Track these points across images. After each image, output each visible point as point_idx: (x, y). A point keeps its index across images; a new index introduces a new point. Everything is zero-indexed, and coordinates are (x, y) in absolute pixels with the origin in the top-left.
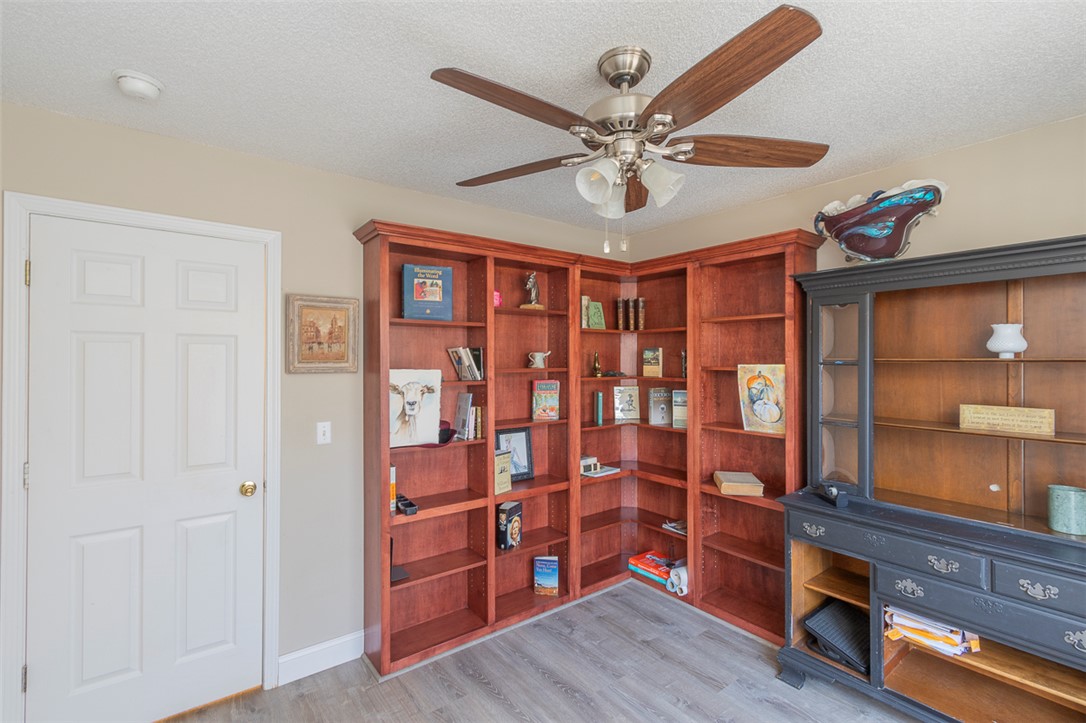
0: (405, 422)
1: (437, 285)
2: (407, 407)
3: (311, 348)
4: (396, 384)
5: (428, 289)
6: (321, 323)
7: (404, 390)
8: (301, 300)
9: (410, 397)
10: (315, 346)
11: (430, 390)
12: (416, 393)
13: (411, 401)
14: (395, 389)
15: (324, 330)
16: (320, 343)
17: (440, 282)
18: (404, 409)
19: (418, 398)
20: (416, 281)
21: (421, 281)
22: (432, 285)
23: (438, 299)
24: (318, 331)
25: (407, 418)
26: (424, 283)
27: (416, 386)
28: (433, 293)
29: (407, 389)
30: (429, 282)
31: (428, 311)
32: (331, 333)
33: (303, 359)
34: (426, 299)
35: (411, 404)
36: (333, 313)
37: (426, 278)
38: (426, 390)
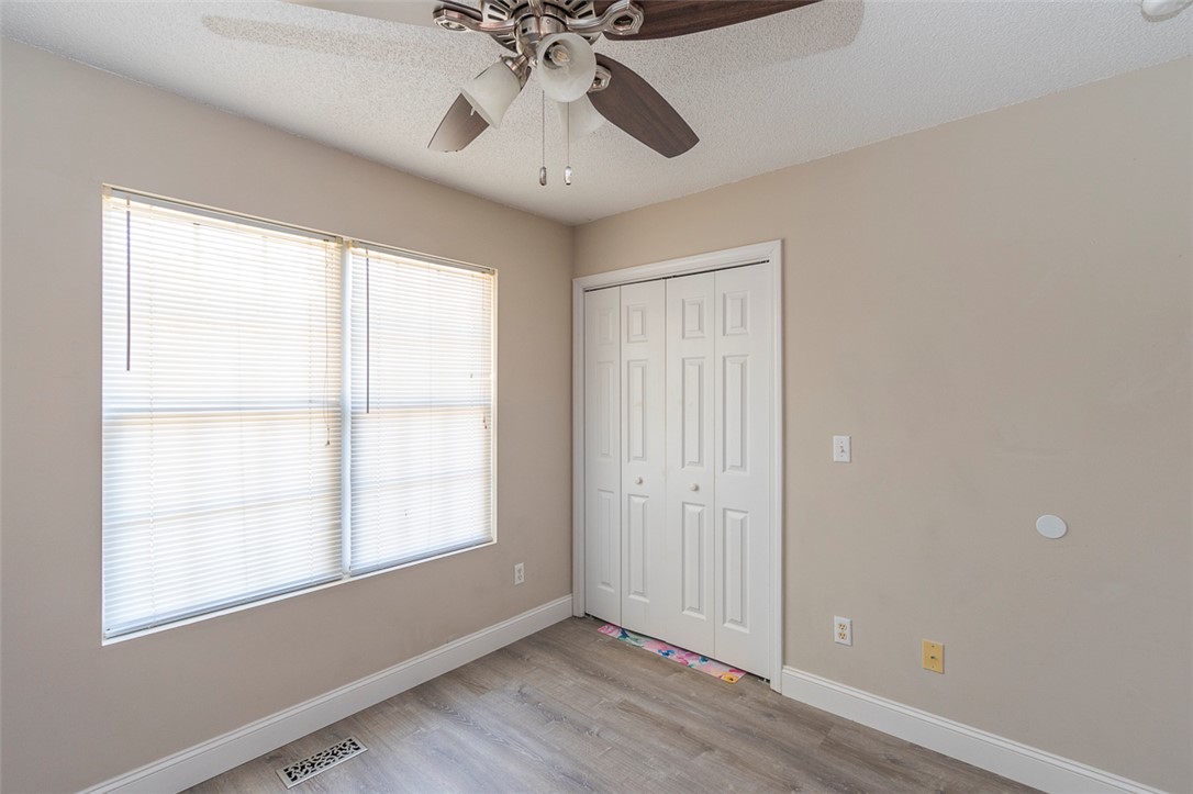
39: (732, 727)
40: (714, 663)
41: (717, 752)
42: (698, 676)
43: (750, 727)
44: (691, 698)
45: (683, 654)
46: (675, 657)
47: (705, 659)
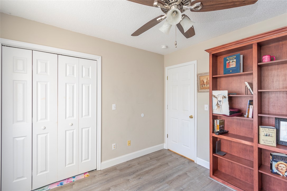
0: (218, 107)
1: (234, 61)
2: (219, 102)
3: (202, 86)
4: (215, 95)
5: (231, 63)
6: (204, 80)
7: (217, 97)
8: (200, 75)
9: (219, 99)
10: (203, 85)
11: (225, 97)
12: (221, 98)
13: (220, 100)
14: (214, 96)
15: (205, 81)
16: (204, 85)
17: (235, 60)
18: (218, 103)
19: (222, 99)
20: (227, 62)
21: (229, 61)
22: (232, 62)
23: (234, 66)
24: (204, 82)
25: (219, 106)
26: (230, 62)
27: (221, 96)
28: (232, 65)
29: (218, 97)
30: (231, 61)
31: (231, 71)
32: (207, 82)
33: (201, 89)
34: (230, 67)
35: (220, 101)
36: (207, 77)
37: (230, 60)
38: (224, 97)
39: (105, 182)
40: (78, 176)
41: (111, 188)
42: (80, 181)
43: (107, 179)
44: (88, 186)
45: (67, 181)
46: (65, 183)
47: (74, 177)
